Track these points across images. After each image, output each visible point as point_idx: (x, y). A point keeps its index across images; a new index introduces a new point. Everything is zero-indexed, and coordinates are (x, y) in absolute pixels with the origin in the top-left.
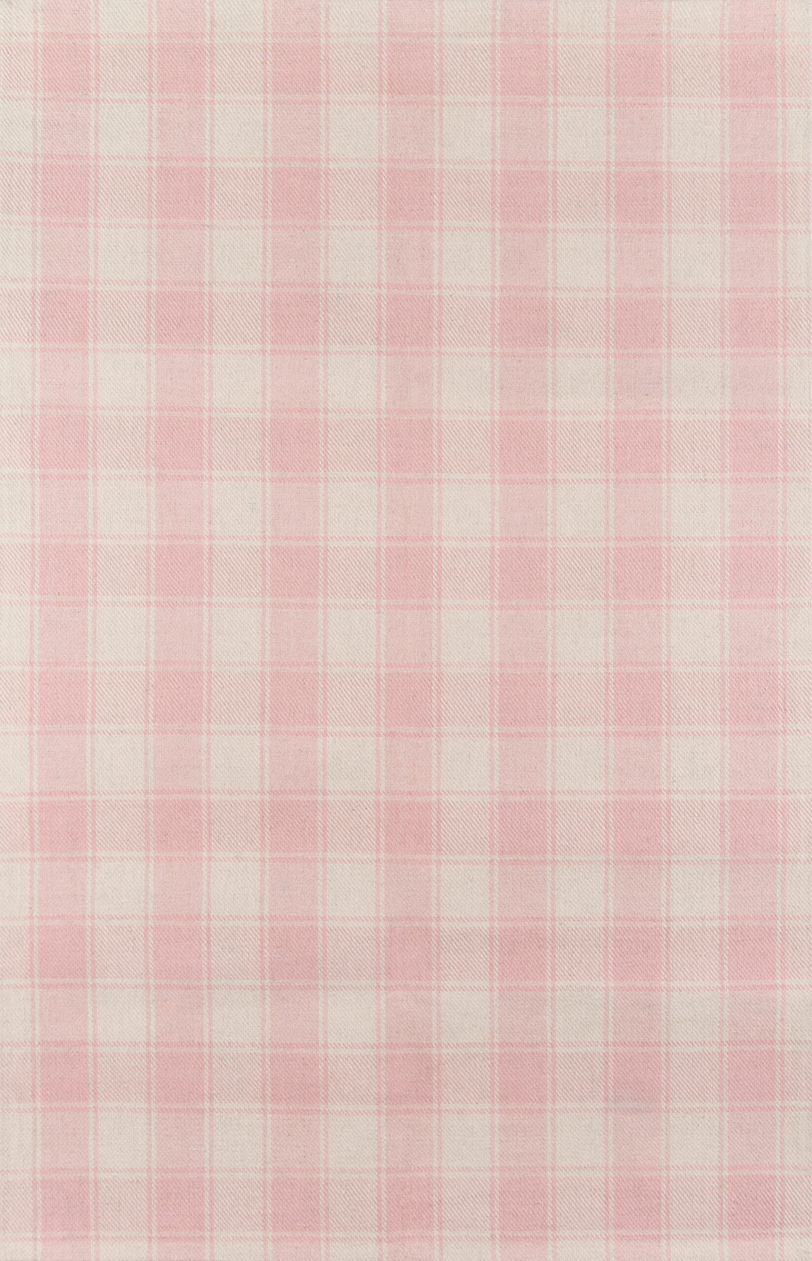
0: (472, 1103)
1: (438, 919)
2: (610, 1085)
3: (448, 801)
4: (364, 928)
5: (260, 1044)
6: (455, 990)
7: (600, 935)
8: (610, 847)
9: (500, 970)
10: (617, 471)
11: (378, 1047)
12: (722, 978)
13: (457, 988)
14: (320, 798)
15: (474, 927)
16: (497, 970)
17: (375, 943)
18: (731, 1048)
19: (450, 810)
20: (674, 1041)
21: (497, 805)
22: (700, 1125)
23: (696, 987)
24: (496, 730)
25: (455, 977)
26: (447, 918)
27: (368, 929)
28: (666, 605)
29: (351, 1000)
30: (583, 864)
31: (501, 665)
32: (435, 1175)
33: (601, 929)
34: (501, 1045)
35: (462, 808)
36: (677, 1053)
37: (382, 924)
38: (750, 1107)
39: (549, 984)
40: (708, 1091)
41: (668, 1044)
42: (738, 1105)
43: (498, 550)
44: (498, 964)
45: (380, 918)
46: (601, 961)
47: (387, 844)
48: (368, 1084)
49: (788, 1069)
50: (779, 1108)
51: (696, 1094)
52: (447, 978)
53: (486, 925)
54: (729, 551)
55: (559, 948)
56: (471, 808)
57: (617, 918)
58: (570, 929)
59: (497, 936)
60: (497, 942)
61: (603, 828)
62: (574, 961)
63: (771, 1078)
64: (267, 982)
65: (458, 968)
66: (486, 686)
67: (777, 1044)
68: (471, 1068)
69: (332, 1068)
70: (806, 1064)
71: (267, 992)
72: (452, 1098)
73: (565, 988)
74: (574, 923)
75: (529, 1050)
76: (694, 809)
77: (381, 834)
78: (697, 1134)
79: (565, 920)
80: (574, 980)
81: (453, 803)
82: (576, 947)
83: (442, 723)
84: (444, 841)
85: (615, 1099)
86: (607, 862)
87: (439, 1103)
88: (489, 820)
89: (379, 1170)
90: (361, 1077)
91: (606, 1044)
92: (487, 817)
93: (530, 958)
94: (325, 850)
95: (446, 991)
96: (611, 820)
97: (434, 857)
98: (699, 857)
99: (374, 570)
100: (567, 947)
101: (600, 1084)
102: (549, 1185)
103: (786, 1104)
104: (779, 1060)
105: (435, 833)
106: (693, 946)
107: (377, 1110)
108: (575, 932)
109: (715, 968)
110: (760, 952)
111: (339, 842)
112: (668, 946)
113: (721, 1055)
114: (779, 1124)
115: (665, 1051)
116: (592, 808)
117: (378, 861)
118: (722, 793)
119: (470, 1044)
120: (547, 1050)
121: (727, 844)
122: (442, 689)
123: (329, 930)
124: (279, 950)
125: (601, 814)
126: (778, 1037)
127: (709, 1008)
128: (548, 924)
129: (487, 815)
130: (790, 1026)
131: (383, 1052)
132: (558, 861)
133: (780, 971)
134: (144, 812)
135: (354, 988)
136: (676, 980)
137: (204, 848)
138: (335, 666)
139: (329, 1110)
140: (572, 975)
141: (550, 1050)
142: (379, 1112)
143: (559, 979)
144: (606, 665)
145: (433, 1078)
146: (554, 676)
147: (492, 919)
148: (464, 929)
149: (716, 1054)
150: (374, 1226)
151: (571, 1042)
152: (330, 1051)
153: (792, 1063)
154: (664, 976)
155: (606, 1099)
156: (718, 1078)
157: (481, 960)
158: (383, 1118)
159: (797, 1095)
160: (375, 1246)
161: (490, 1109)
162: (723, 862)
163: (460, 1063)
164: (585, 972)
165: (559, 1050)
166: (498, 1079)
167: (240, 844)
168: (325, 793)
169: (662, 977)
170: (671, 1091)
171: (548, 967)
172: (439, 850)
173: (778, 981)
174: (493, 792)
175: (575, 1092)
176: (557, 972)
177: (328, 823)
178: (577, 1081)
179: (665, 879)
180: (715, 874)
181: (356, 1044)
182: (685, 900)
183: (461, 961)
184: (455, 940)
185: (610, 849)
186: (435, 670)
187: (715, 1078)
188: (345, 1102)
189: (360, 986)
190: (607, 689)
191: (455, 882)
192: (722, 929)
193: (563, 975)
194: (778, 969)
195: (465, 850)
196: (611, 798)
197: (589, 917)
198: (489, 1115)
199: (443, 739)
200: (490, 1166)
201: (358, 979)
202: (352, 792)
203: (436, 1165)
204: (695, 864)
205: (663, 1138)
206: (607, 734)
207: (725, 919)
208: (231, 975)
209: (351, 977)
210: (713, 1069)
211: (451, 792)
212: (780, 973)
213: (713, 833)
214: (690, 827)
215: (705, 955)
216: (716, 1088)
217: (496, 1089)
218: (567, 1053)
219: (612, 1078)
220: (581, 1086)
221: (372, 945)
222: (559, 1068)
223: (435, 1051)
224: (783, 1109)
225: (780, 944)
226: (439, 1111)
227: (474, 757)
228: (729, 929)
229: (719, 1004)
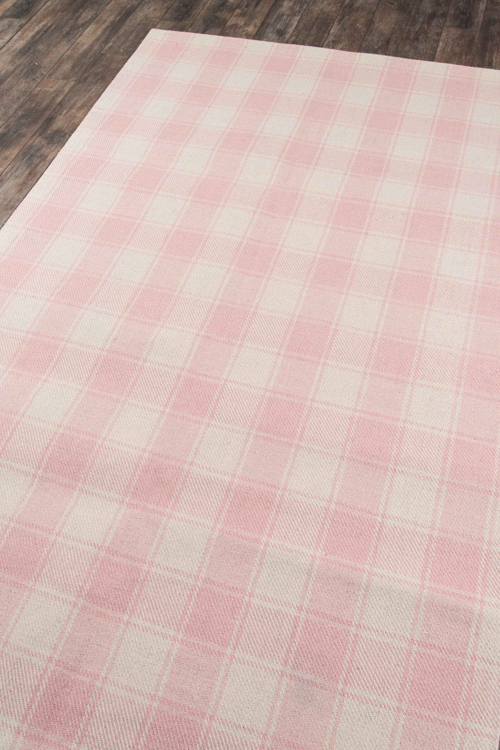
0: (159, 625)
1: (192, 463)
2: (292, 649)
3: (231, 387)
4: (131, 453)
5: (9, 517)
6: (182, 521)
7: (320, 513)
8: (348, 447)
9: (226, 516)
10: (409, 236)
11: (100, 548)
12: (423, 578)
13: (185, 519)
14: (140, 363)
15: (217, 478)
16: (224, 516)
17: (134, 466)
18: (420, 649)
19: (230, 393)
20: (365, 624)
21: (267, 398)
22: (373, 719)
23: (397, 579)
24: (283, 352)
25: (186, 511)
26: (199, 465)
27: (133, 455)
28: (428, 309)
29: (96, 505)
30: (321, 454)
31: (299, 317)
32: (98, 684)
33: (323, 508)
34: (205, 581)
35: (239, 394)
36: (366, 637)
37: (146, 455)
38: (429, 717)
39: (264, 539)
40: (388, 686)
41: (359, 626)
42: (417, 711)
43: (318, 258)
44: (226, 512)
45: (147, 450)
46: (315, 534)
47: (174, 403)
48: (76, 576)
49: (476, 687)
50: (461, 728)
51: (376, 685)
52: (180, 510)
53: (228, 479)
54: (480, 289)
55: (282, 513)
56: (246, 395)
57: (338, 503)
58: (296, 501)
59: (233, 490)
60: (232, 495)
61: (346, 433)
62: (292, 528)
63: (456, 693)
64: (40, 472)
65: (192, 505)
66: (285, 326)
67: (467, 658)
68: (171, 593)
69: (54, 553)
70: (495, 687)
71: (36, 480)
72: (143, 614)
73: (277, 546)
74: (301, 497)
75: (228, 592)
76: (423, 437)
77: (173, 396)
78: (368, 729)
79: (294, 493)
80: (287, 542)
81: (234, 389)
82: (297, 517)
83: (245, 339)
84: (218, 411)
85: (293, 666)
86: (342, 458)
87: (130, 616)
88: (257, 406)
89: (50, 660)
90: (74, 568)
91: (300, 609)
92: (256, 404)
93: (255, 515)
94: (128, 396)
95: (175, 519)
96: (353, 429)
97: (206, 420)
98: (421, 473)
99: (234, 252)
100: (290, 515)
101: (283, 645)
102: (202, 733)
103: (468, 725)
104: (468, 675)
105: (213, 404)
106: (401, 544)
107: (74, 602)
108: (300, 505)
109: (419, 568)
110: (463, 566)
111: (141, 394)
112: (379, 538)
113: (409, 653)
114: (458, 745)
115: (354, 632)
116: (341, 418)
117: (163, 412)
118: (450, 432)
119: (178, 570)
120: (244, 598)
121: (448, 469)
122: (253, 321)
123: (104, 448)
124: (60, 450)
125: (346, 423)
126: (469, 652)
127: (406, 602)
128: (279, 492)
129: (257, 402)
130: (484, 642)
131: (102, 554)
132: (302, 447)
133: (481, 587)
134: (19, 343)
135: (103, 497)
136: (379, 568)
137: (45, 374)
138: (186, 294)
139: (34, 589)
140: (287, 538)
141: (247, 598)
142: (75, 605)
143: (275, 537)
144: (376, 333)
145: (134, 591)
146: (336, 330)
147: (234, 476)
148: (209, 477)
149: (405, 650)
150: (20, 715)
151: (268, 597)
152: (60, 539)
153: (481, 682)
154: (369, 562)
155: (286, 663)
156: (402, 675)
157: (213, 505)
158: (76, 611)
159: (481, 718)
160: (11, 736)
161: (174, 636)
162: (441, 482)
163: (163, 585)
164: (299, 539)
165: (255, 601)
166: (191, 610)
167: (71, 378)
168: (145, 361)
169: (367, 562)
170: (351, 674)
171: (268, 526)
172: (212, 416)
173: (477, 595)
174: (266, 389)
175: (258, 646)
176: (274, 532)
177: (138, 380)
178: (262, 635)
179: (388, 484)
180: (433, 490)
181: (83, 540)
182: (402, 505)
183: (197, 501)
184: (198, 483)
185: (347, 448)
186: (252, 310)
187: (398, 675)
188: (51, 585)
189: (109, 497)
190: (373, 346)
191: (215, 441)
192: (431, 538)
193: (279, 535)
194: (479, 585)
195: (231, 421)
196: (357, 414)
197: (315, 496)
198: (170, 642)
199: (242, 349)
200: (153, 693)
201: (109, 491)
202: (164, 365)
203: (103, 674)
204: (416, 477)
205: (331, 721)
206: (365, 373)
207: (435, 529)
208: (16, 459)
209: (104, 488)
210: (398, 665)
211: (235, 382)
212: (480, 589)
213: (437, 457)
214: (418, 449)
215: (411, 555)
216: (398, 686)
217: (185, 620)
218: (261, 606)
219: (297, 643)
220: (265, 641)
221: (131, 467)
222: (250, 618)
223: (146, 567)
224: (464, 730)
225: (484, 564)
226: (128, 623)
227: (260, 365)
228: (437, 539)
229: (416, 600)
